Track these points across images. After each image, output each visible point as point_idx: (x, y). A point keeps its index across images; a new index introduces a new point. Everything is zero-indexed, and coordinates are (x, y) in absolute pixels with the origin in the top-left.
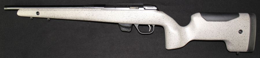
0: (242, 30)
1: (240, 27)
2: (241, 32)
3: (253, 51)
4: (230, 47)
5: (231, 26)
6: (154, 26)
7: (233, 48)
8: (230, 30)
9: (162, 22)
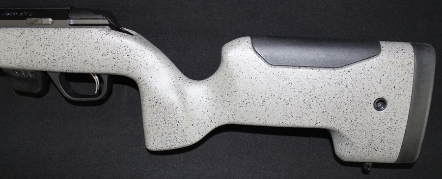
0: (387, 98)
1: (379, 88)
2: (380, 103)
3: (414, 161)
4: (343, 150)
5: (349, 86)
6: (105, 79)
7: (353, 153)
8: (345, 97)
9: (125, 67)
